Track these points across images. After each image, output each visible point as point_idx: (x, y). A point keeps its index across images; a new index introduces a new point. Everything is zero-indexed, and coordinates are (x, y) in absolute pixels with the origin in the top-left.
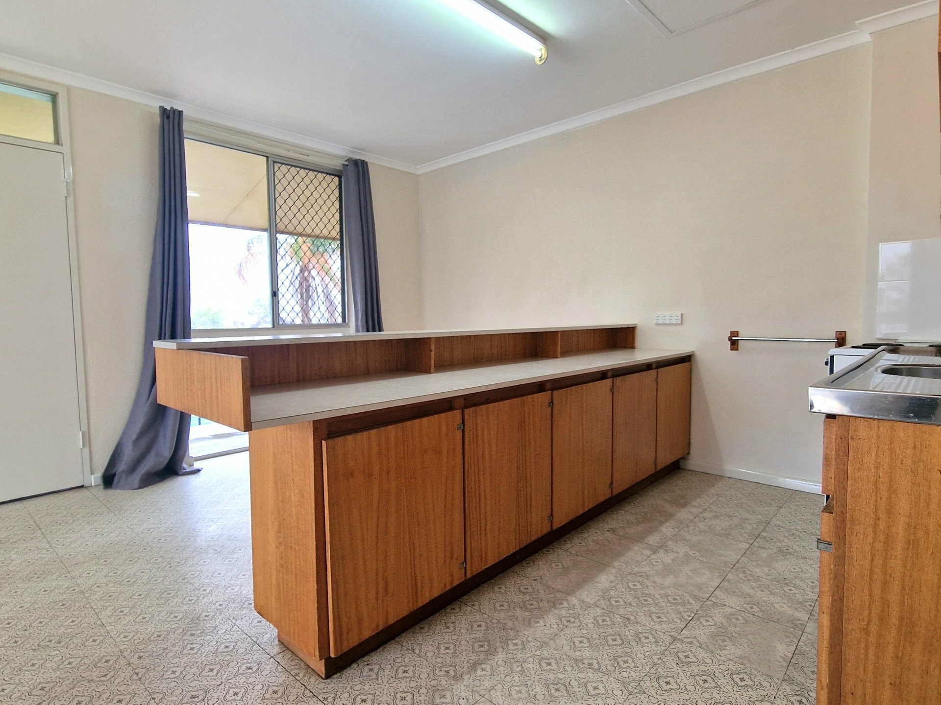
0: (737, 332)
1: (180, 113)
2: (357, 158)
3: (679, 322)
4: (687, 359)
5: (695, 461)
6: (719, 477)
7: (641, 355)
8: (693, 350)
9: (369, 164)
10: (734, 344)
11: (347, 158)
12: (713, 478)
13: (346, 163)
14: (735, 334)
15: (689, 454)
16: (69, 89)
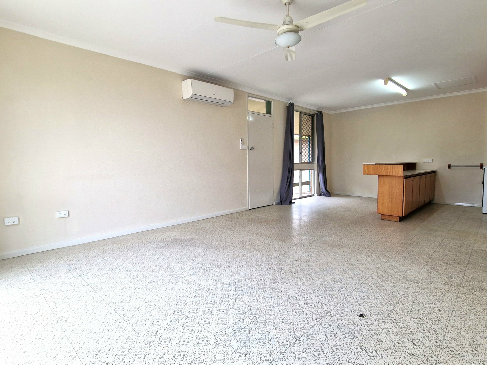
0: (450, 164)
1: (294, 104)
2: (321, 111)
3: (432, 161)
4: (434, 172)
5: (436, 200)
6: (444, 204)
7: (418, 171)
8: (436, 169)
9: (323, 113)
10: (449, 167)
11: (317, 111)
12: (442, 205)
13: (317, 112)
14: (450, 165)
15: (434, 199)
16: (274, 100)
